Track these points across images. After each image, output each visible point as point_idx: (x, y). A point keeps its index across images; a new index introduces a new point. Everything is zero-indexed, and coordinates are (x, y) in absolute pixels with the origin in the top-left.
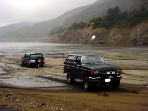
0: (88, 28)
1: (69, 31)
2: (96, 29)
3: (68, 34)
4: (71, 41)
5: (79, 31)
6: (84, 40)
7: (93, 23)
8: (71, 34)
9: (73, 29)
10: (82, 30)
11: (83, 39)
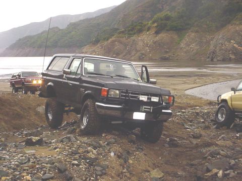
0: (148, 33)
1: (118, 37)
2: (160, 35)
3: (116, 43)
4: (121, 56)
5: (134, 38)
6: (138, 54)
7: (156, 25)
8: (121, 43)
9: (125, 34)
10: (139, 37)
11: (137, 51)
